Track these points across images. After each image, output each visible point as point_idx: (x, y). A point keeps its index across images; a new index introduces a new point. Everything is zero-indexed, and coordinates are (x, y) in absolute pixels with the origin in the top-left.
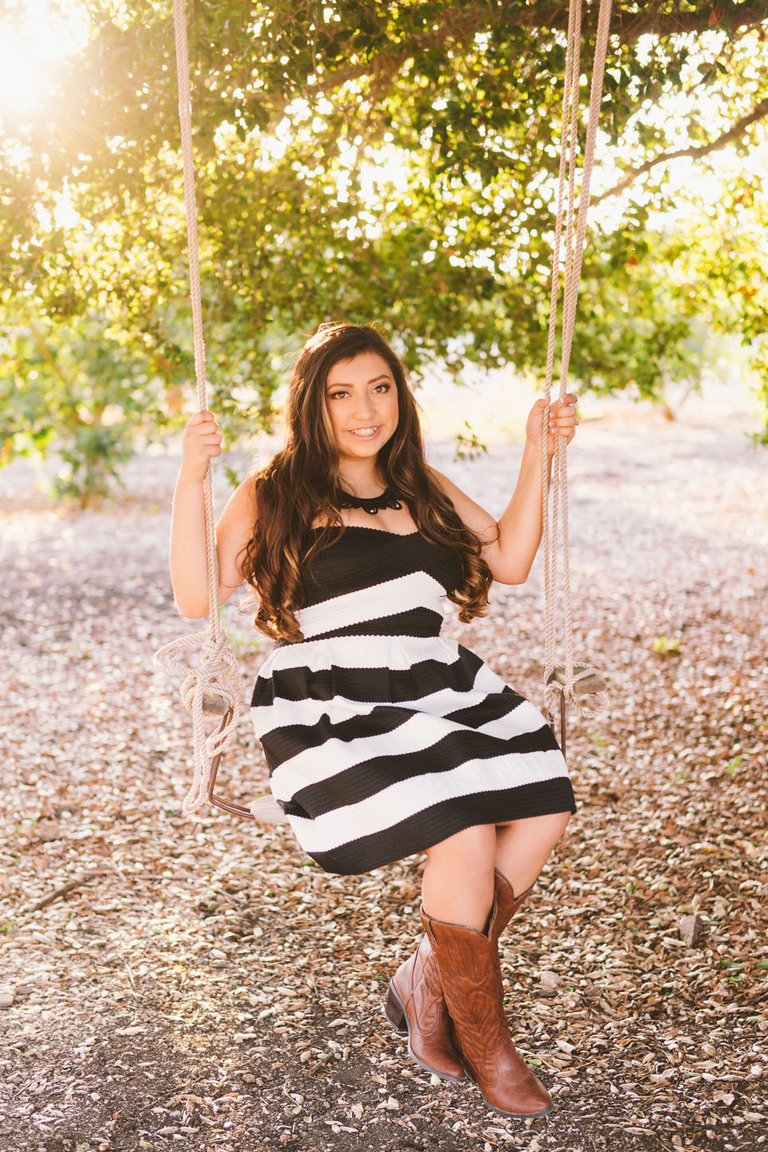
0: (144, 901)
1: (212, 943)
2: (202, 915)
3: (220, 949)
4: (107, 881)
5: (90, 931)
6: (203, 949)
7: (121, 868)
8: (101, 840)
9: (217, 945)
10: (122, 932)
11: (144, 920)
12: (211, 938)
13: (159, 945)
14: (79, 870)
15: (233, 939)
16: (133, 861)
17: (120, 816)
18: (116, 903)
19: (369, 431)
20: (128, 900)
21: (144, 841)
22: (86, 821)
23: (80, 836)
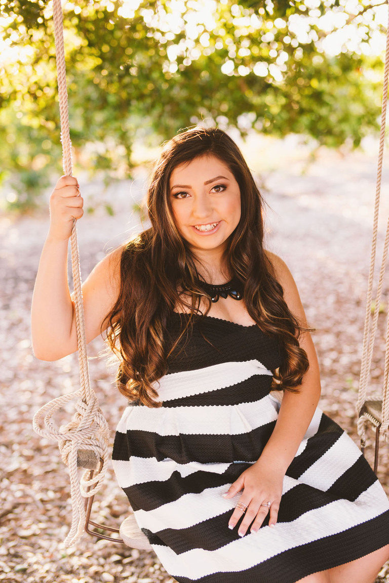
0: (54, 525)
1: (103, 566)
2: (95, 539)
3: (109, 572)
4: (29, 508)
5: (16, 555)
6: (97, 573)
7: (39, 496)
8: (25, 471)
9: (107, 568)
10: (38, 557)
11: (54, 543)
12: (102, 561)
13: (65, 569)
14: (10, 499)
15: (118, 562)
16: (47, 490)
17: (39, 449)
18: (35, 529)
19: (209, 227)
20: (43, 525)
21: (54, 471)
22: (16, 454)
23: (11, 468)
